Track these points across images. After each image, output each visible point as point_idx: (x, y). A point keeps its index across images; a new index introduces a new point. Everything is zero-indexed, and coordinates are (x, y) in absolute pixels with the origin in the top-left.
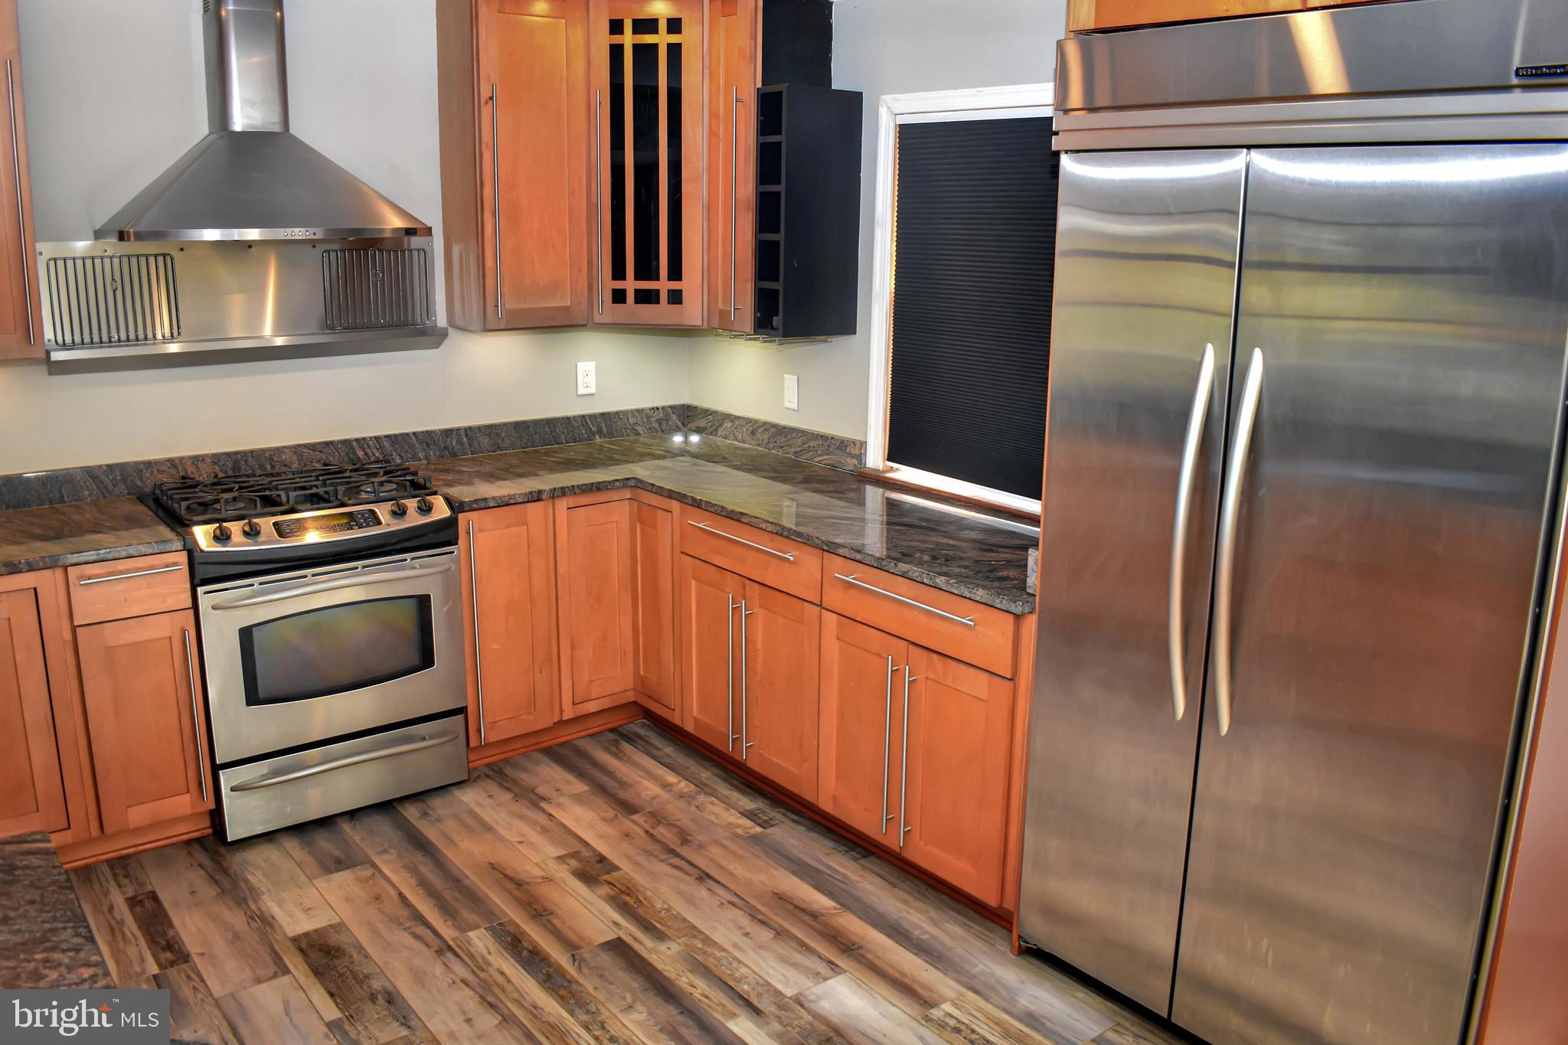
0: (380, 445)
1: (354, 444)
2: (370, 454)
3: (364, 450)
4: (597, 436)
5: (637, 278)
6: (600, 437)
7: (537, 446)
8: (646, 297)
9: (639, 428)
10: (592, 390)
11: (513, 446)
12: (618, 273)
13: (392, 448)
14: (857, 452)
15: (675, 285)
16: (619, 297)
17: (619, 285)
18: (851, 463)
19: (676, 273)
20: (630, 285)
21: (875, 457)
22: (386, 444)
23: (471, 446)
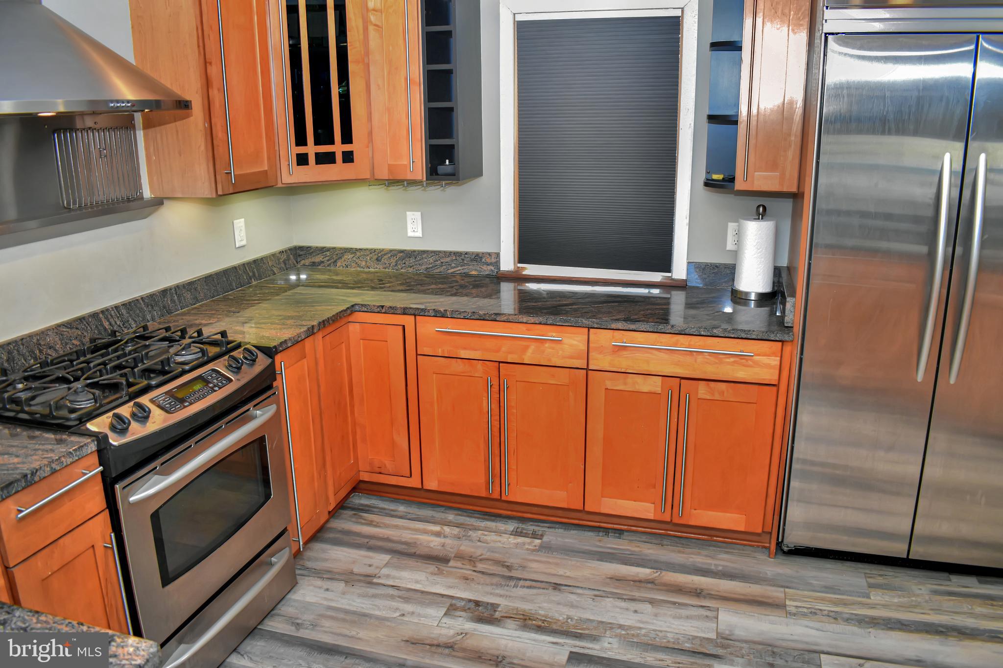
0: (119, 314)
1: (101, 315)
2: (113, 323)
3: (108, 321)
4: (253, 280)
5: (317, 143)
6: (255, 280)
7: (220, 295)
8: (326, 159)
9: (275, 270)
10: (244, 243)
11: (206, 298)
12: (301, 140)
13: (128, 315)
14: (493, 260)
15: (347, 148)
16: (302, 160)
17: (302, 150)
18: (487, 270)
19: (347, 138)
20: (311, 149)
21: (508, 262)
22: (124, 311)
23: (180, 302)
